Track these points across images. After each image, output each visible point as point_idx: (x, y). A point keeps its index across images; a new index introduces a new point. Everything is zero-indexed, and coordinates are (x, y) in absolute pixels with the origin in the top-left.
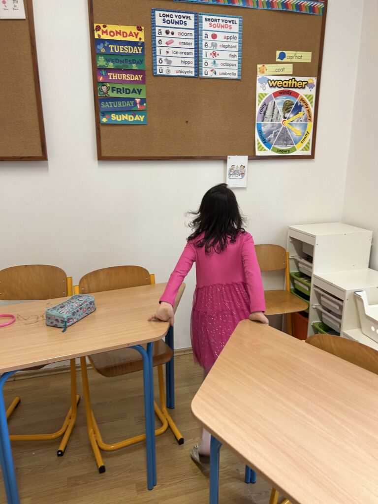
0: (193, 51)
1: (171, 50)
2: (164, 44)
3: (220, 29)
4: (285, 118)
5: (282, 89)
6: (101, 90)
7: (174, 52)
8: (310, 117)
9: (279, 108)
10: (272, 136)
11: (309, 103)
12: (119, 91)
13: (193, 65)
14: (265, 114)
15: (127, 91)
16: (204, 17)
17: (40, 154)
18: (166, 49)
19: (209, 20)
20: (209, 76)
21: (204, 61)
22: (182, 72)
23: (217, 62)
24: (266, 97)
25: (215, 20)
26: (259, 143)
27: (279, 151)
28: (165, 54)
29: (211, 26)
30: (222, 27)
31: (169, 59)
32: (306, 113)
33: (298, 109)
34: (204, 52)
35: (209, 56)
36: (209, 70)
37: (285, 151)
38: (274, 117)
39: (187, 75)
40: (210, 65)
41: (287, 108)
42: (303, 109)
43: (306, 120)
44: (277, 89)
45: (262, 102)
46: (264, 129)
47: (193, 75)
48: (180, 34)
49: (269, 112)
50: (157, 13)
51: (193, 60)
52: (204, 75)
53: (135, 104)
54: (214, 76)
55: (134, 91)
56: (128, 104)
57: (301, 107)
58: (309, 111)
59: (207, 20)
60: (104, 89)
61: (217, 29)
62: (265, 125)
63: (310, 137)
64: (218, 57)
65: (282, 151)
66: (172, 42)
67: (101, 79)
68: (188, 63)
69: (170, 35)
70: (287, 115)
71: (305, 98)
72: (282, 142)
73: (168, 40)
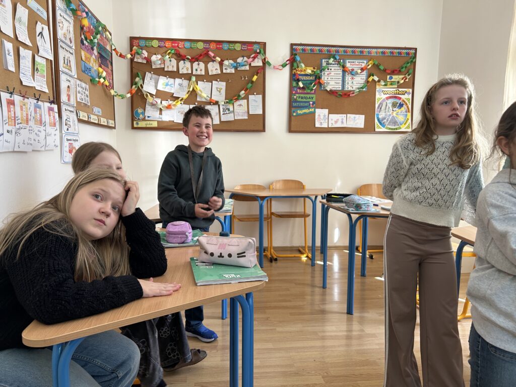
0: (341, 77)
1: (329, 78)
2: (326, 75)
3: (356, 66)
4: (393, 111)
5: (391, 95)
6: (293, 98)
7: (331, 78)
8: (409, 110)
9: (390, 105)
10: (386, 120)
11: (407, 103)
12: (302, 98)
13: (341, 84)
14: (381, 109)
15: (306, 98)
16: (347, 61)
17: (262, 129)
18: (327, 77)
19: (350, 62)
20: (349, 89)
21: (347, 82)
22: (335, 88)
23: (354, 82)
24: (381, 100)
25: (353, 62)
26: (377, 125)
27: (390, 129)
28: (327, 79)
29: (351, 65)
30: (357, 65)
31: (328, 81)
32: (406, 108)
33: (401, 106)
34: (347, 77)
35: (350, 80)
36: (349, 87)
37: (394, 129)
38: (387, 110)
39: (338, 89)
40: (350, 84)
41: (394, 105)
42: (404, 106)
43: (406, 112)
44: (388, 95)
45: (379, 102)
46: (380, 117)
47: (341, 89)
48: (334, 69)
49: (383, 108)
50: (323, 60)
51: (341, 82)
52: (346, 89)
53: (310, 104)
54: (352, 89)
55: (310, 98)
56: (306, 104)
57: (403, 105)
58: (408, 107)
59: (348, 62)
60: (295, 97)
61: (354, 66)
62: (381, 114)
63: (410, 121)
64: (354, 80)
65: (392, 129)
66: (330, 73)
67: (294, 92)
68: (338, 83)
69: (330, 70)
70: (394, 109)
71: (405, 100)
72: (391, 124)
73: (328, 72)
